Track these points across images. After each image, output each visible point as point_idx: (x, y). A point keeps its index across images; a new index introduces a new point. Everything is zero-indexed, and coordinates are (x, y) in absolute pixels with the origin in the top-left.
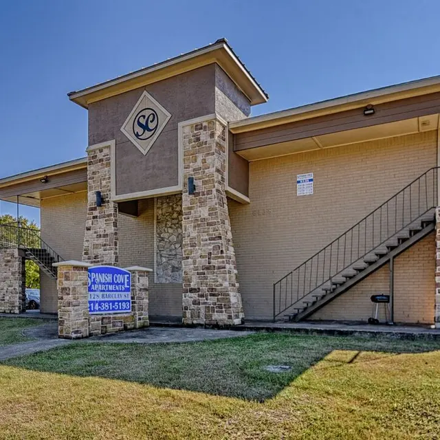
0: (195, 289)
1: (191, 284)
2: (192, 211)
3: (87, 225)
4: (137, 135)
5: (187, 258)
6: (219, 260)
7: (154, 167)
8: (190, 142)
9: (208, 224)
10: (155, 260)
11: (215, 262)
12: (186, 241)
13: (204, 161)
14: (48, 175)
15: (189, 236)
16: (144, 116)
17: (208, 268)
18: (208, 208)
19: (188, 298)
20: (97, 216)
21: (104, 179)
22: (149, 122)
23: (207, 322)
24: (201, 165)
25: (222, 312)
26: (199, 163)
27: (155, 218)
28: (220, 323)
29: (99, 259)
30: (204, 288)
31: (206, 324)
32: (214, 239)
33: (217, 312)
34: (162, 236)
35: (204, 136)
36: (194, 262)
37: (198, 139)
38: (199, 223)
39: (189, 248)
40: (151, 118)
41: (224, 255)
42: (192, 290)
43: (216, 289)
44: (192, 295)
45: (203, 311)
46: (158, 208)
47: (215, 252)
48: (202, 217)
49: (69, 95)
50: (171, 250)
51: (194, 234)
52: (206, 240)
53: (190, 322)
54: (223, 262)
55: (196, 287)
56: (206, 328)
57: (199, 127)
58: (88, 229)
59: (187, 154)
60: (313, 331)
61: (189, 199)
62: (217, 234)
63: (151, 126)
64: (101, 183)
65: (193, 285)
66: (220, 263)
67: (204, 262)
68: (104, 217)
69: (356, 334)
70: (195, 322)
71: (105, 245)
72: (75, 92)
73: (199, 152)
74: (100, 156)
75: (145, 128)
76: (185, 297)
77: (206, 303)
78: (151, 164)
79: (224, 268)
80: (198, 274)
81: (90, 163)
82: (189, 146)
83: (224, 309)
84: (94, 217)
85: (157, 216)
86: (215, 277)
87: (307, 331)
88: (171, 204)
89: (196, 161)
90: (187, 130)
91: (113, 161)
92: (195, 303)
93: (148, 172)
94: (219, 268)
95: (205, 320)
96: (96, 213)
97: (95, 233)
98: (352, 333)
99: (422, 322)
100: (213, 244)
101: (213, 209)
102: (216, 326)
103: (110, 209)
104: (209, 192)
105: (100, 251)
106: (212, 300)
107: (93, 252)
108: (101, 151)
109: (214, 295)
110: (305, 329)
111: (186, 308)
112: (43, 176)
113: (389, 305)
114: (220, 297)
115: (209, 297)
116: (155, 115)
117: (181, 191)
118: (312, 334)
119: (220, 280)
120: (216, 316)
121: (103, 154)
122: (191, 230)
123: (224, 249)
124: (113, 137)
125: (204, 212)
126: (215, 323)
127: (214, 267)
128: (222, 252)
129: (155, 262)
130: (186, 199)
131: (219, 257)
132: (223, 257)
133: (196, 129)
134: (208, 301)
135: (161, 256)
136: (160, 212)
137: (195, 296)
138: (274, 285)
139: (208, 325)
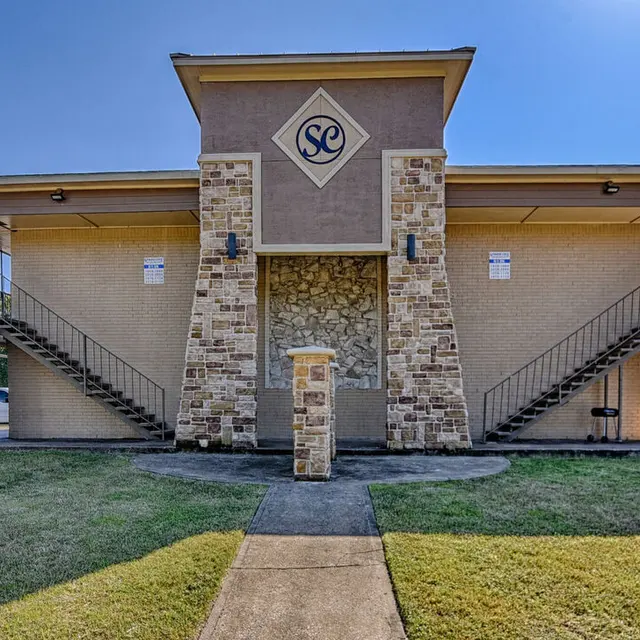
0: (410, 399)
1: (404, 390)
2: (406, 284)
3: (197, 287)
4: (305, 154)
5: (397, 352)
6: (449, 358)
7: (336, 209)
8: (402, 182)
9: (431, 306)
10: (267, 353)
11: (440, 360)
12: (395, 326)
13: (425, 214)
14: (64, 188)
15: (400, 320)
16: (318, 128)
17: (431, 369)
18: (431, 281)
19: (397, 413)
20: (220, 275)
21: (237, 214)
22: (328, 137)
23: (428, 446)
24: (420, 219)
25: (452, 431)
26: (417, 215)
27: (268, 287)
28: (450, 447)
29: (225, 347)
30: (425, 397)
31: (426, 449)
32: (441, 327)
33: (444, 430)
34: (280, 315)
35: (425, 178)
36: (409, 359)
37: (416, 181)
38: (417, 303)
39: (400, 338)
40: (331, 132)
41: (457, 351)
42: (403, 400)
43: (442, 398)
44: (405, 406)
45: (421, 431)
46: (272, 272)
47: (443, 346)
48: (422, 294)
49: (173, 57)
50: (294, 339)
51: (408, 318)
52: (429, 328)
53: (400, 446)
54: (455, 361)
55: (411, 395)
56: (427, 454)
57: (416, 163)
58: (202, 294)
59: (396, 198)
60: (580, 452)
61: (401, 266)
62: (446, 320)
63: (332, 144)
64: (230, 220)
65: (405, 393)
66: (451, 361)
67: (426, 359)
68: (238, 278)
69: (632, 455)
70: (408, 446)
71: (238, 323)
72: (188, 56)
73: (417, 199)
74: (226, 174)
75: (321, 145)
76: (392, 409)
77: (427, 418)
78: (331, 204)
79: (457, 369)
80: (414, 376)
81: (206, 183)
82: (400, 188)
83: (454, 427)
84: (215, 276)
85: (271, 285)
86: (442, 382)
87: (572, 453)
88: (296, 269)
89: (412, 211)
90: (398, 164)
91: (257, 187)
92: (408, 418)
93: (325, 216)
94: (449, 368)
95: (424, 443)
96: (219, 269)
97: (217, 301)
98: (627, 453)
99: (631, 438)
100: (439, 334)
101: (440, 285)
102: (444, 451)
103: (250, 265)
104: (434, 260)
105: (228, 334)
106: (436, 414)
107: (210, 334)
108: (230, 166)
109: (440, 407)
110: (569, 451)
111: (393, 426)
112: (55, 188)
113: (617, 418)
114: (449, 409)
115: (432, 410)
116: (338, 129)
117: (386, 253)
118: (579, 456)
119: (450, 386)
120: (443, 437)
121: (234, 172)
122: (404, 311)
123: (456, 343)
124: (255, 148)
125: (425, 288)
126: (442, 447)
127: (441, 366)
128: (453, 346)
129: (267, 356)
130: (396, 265)
131: (449, 354)
132: (455, 354)
133: (412, 166)
134: (431, 416)
135: (278, 346)
136: (277, 279)
137: (409, 408)
138: (486, 394)
139: (430, 450)
